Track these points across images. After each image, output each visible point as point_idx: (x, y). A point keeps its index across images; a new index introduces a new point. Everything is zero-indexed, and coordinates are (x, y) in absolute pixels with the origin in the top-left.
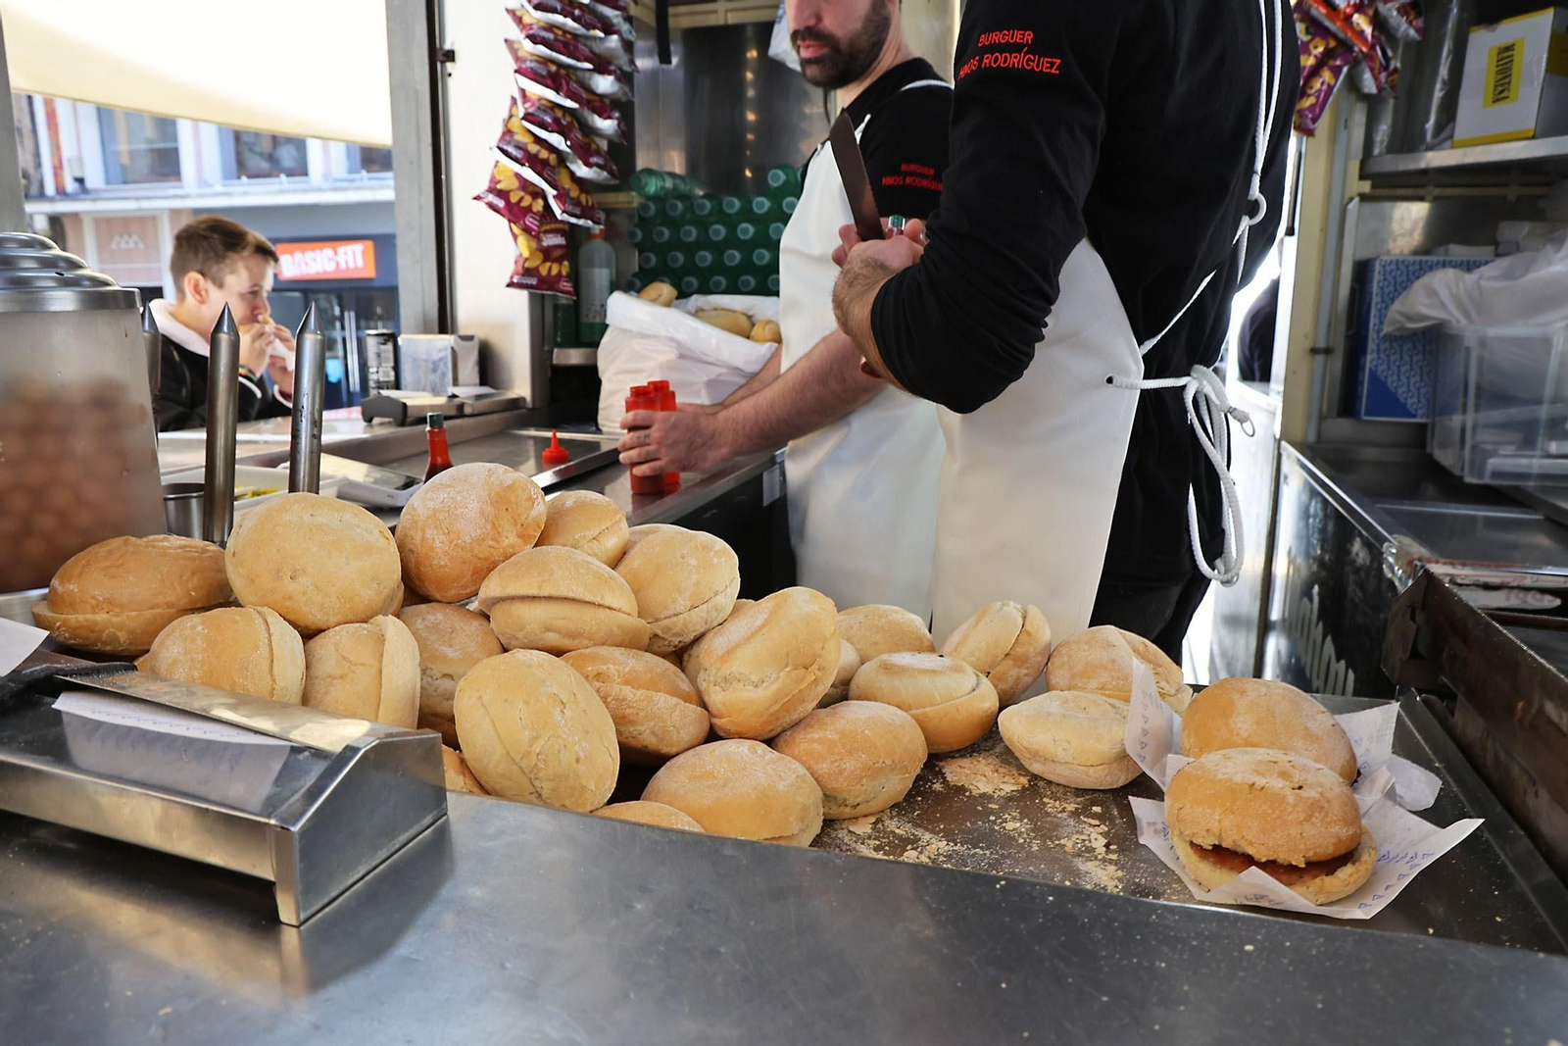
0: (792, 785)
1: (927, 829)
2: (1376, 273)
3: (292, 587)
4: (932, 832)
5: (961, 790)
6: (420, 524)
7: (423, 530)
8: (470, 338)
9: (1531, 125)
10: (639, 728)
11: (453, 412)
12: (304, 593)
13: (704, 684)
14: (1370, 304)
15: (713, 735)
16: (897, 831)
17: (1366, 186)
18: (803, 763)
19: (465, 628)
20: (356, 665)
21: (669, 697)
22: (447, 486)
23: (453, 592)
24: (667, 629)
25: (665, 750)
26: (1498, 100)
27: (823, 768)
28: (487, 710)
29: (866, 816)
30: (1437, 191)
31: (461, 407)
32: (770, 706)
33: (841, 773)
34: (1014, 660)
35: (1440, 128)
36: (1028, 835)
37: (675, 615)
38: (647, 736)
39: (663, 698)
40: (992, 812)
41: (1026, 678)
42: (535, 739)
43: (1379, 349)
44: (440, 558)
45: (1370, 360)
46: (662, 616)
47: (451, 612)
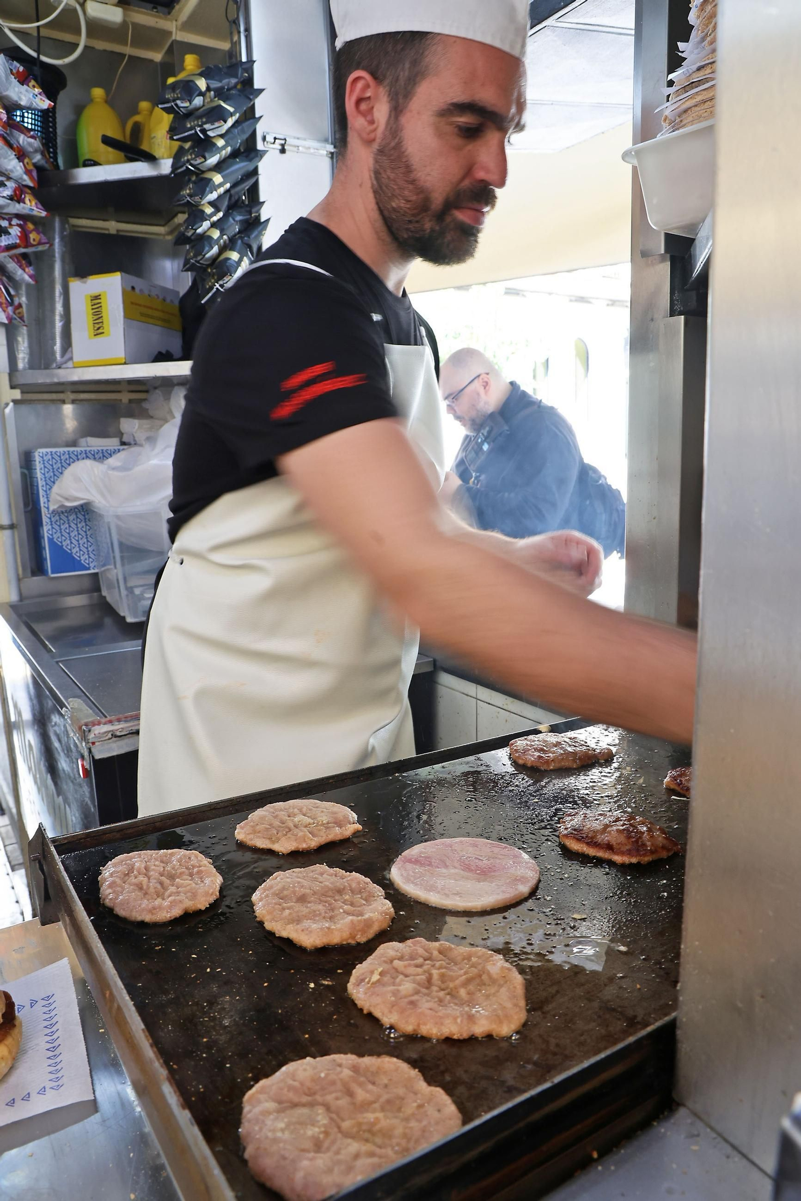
2: (37, 463)
9: (121, 354)
14: (37, 486)
17: (17, 394)
26: (97, 334)
30: (73, 396)
35: (63, 354)
43: (51, 522)
45: (46, 530)
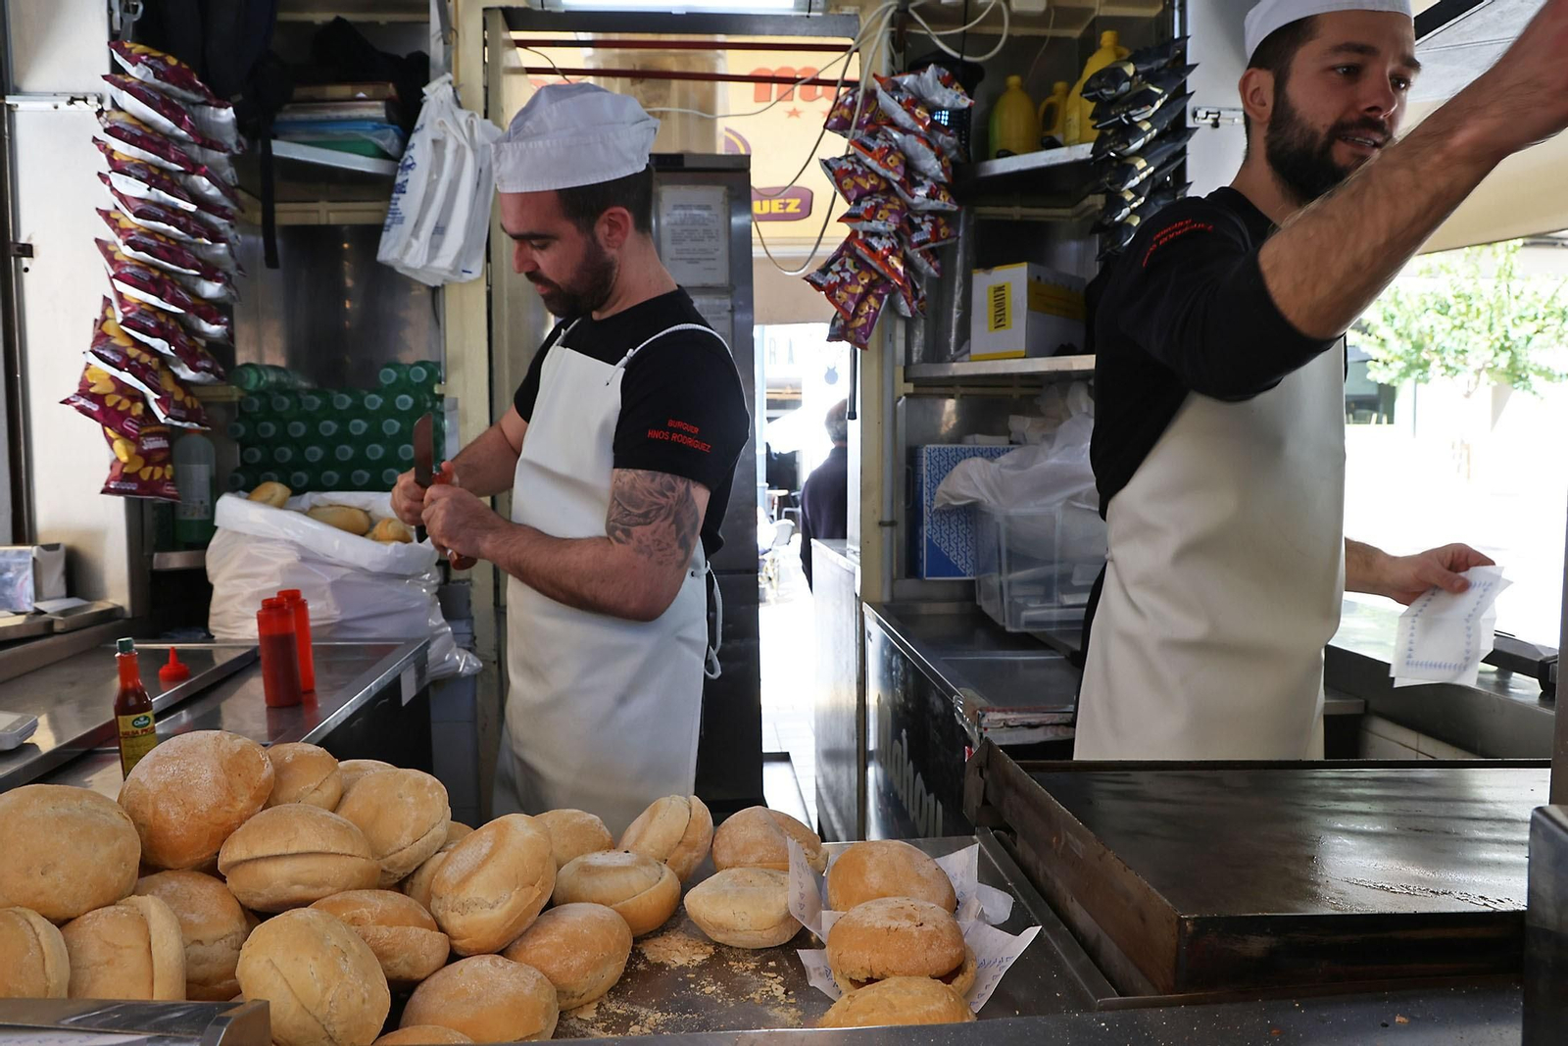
0: (535, 989)
1: (642, 1005)
2: (924, 459)
3: (45, 883)
4: (646, 1007)
5: (661, 966)
6: (150, 797)
7: (155, 804)
8: (54, 547)
9: (1022, 347)
10: (396, 961)
11: (40, 632)
12: (56, 886)
13: (440, 911)
14: (922, 483)
15: (454, 957)
16: (618, 1011)
17: (910, 388)
18: (536, 967)
19: (202, 891)
20: (121, 948)
21: (418, 929)
22: (175, 758)
23: (188, 859)
24: (393, 864)
25: (417, 976)
26: (998, 327)
27: (554, 968)
28: (279, 971)
29: (588, 1003)
30: (962, 391)
31: (51, 623)
32: (506, 922)
33: (569, 969)
34: (686, 846)
35: (959, 346)
36: (724, 995)
37: (400, 850)
38: (403, 970)
39: (414, 932)
40: (691, 981)
41: (697, 860)
42: (326, 989)
43: (932, 522)
44: (176, 829)
45: (926, 530)
46: (388, 853)
47: (185, 878)
